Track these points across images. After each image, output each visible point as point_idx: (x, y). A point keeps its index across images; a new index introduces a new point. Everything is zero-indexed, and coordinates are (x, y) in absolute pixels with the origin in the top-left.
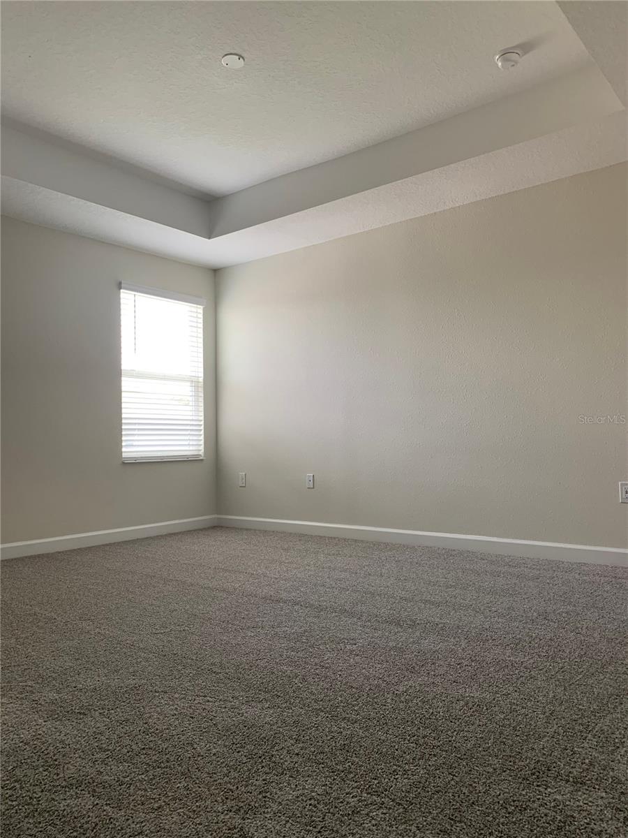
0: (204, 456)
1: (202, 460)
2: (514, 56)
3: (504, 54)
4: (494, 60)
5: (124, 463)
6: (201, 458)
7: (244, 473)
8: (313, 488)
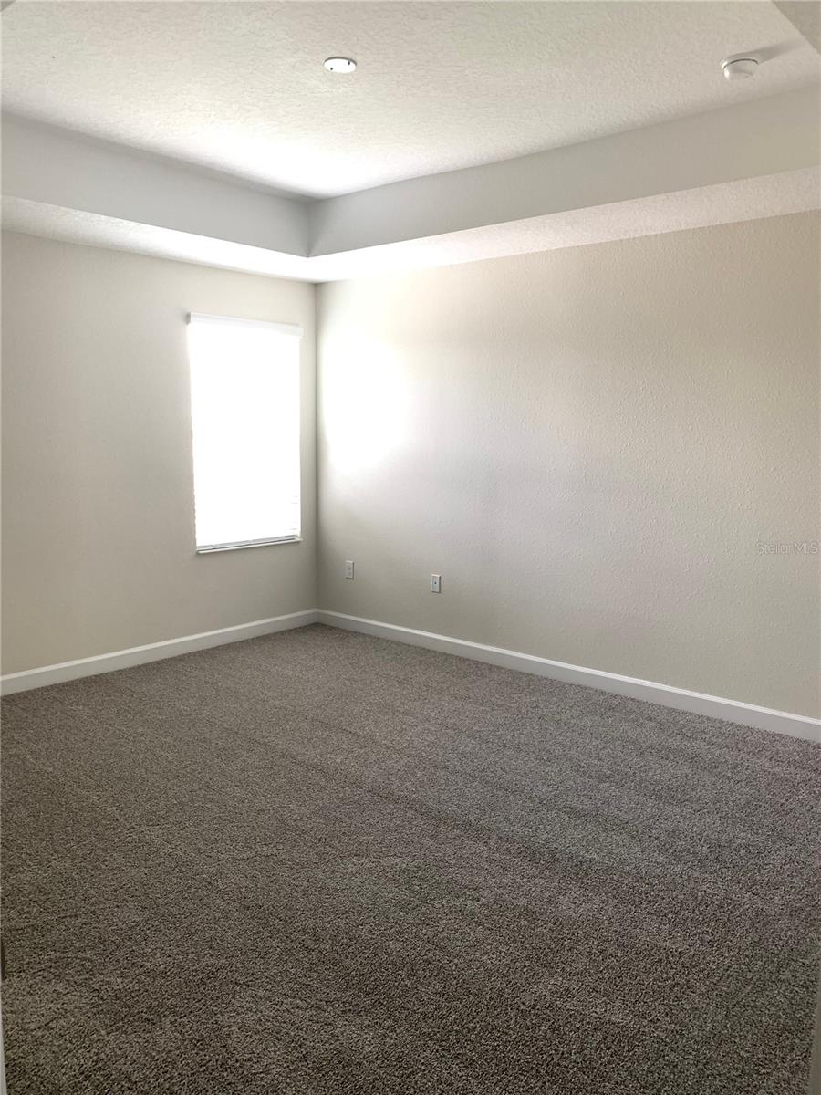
0: (301, 537)
1: (298, 542)
2: (750, 66)
3: (735, 61)
4: (720, 68)
5: (198, 554)
6: (297, 539)
7: (351, 562)
8: (440, 592)
